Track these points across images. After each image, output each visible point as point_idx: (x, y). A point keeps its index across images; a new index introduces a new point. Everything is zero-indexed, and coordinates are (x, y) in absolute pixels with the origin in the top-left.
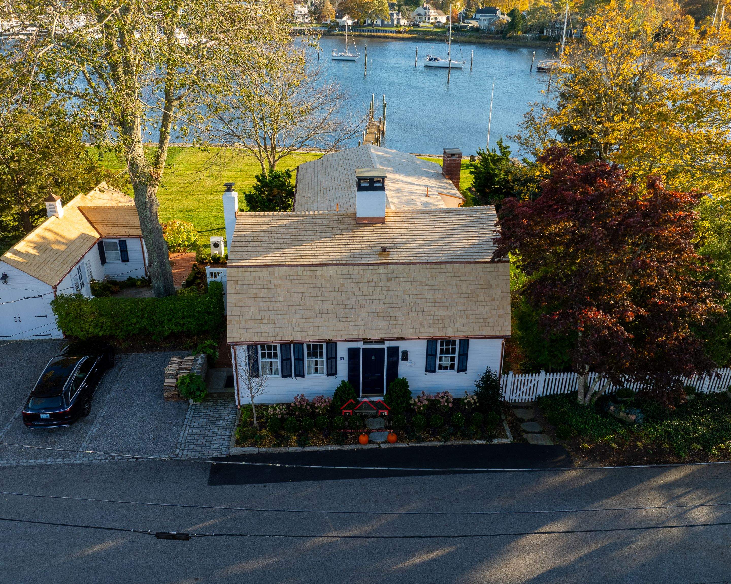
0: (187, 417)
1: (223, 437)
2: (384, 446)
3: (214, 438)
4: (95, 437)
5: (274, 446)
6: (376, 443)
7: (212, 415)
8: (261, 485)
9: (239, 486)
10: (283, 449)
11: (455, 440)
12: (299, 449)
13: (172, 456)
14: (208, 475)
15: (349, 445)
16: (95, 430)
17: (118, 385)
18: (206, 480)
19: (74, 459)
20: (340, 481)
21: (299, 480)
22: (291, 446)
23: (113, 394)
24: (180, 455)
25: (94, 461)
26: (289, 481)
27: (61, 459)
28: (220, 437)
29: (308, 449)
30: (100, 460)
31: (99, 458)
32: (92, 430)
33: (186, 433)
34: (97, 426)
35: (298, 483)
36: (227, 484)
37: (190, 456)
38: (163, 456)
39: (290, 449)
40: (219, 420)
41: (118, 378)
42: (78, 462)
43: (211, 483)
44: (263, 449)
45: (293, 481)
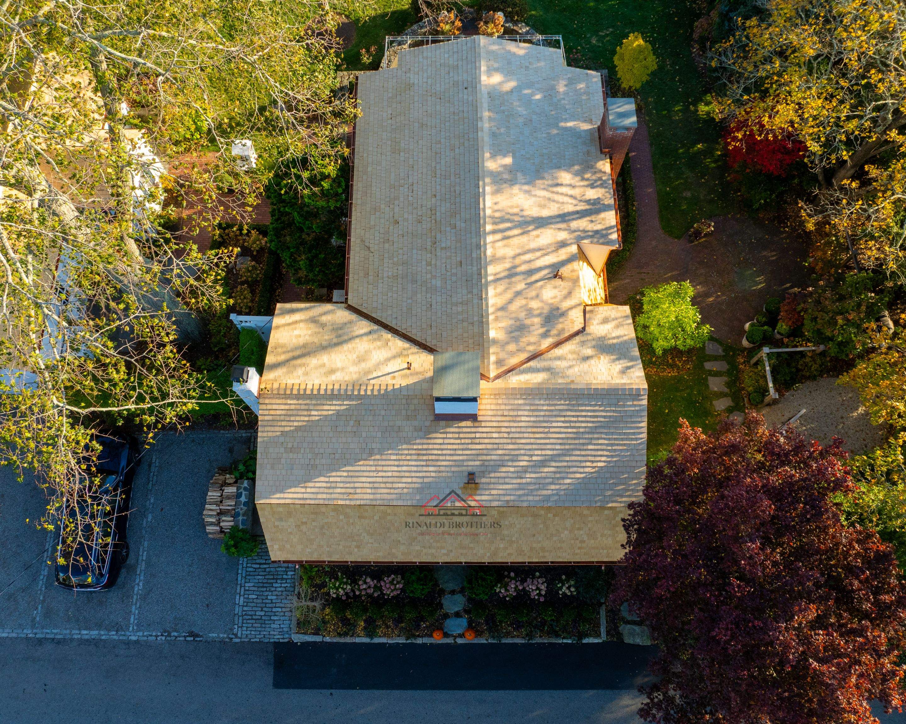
0: (240, 571)
1: (284, 610)
2: (460, 641)
3: (274, 610)
4: (144, 598)
5: (340, 635)
6: (452, 636)
7: (268, 570)
8: (327, 692)
9: (305, 690)
10: (348, 640)
11: (541, 637)
12: (366, 640)
13: (231, 636)
14: (271, 670)
15: (422, 637)
16: (141, 584)
17: (152, 501)
18: (270, 680)
19: (128, 633)
20: (410, 693)
21: (368, 687)
22: (359, 636)
23: (150, 517)
24: (239, 635)
25: (150, 638)
26: (355, 688)
27: (114, 633)
28: (280, 610)
29: (376, 640)
30: (157, 636)
31: (154, 634)
32: (138, 584)
33: (242, 598)
34: (142, 578)
35: (366, 692)
36: (293, 688)
37: (249, 636)
38: (221, 636)
39: (358, 640)
40: (277, 579)
41: (150, 485)
42: (134, 638)
43: (277, 685)
44: (328, 639)
45: (361, 688)
